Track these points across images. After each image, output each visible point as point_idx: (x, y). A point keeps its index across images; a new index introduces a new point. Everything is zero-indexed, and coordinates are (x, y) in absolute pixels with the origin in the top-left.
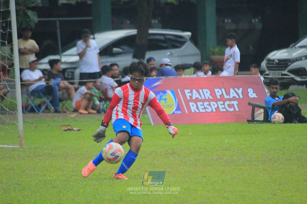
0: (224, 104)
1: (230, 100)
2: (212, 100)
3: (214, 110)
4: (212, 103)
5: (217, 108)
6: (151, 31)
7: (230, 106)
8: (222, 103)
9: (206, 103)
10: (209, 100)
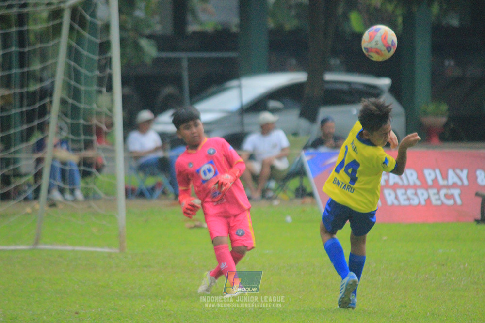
0: (438, 193)
1: (448, 187)
2: (420, 187)
3: (423, 203)
4: (420, 192)
5: (428, 200)
6: (329, 77)
7: (448, 196)
8: (435, 191)
9: (410, 192)
10: (415, 187)
